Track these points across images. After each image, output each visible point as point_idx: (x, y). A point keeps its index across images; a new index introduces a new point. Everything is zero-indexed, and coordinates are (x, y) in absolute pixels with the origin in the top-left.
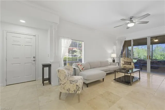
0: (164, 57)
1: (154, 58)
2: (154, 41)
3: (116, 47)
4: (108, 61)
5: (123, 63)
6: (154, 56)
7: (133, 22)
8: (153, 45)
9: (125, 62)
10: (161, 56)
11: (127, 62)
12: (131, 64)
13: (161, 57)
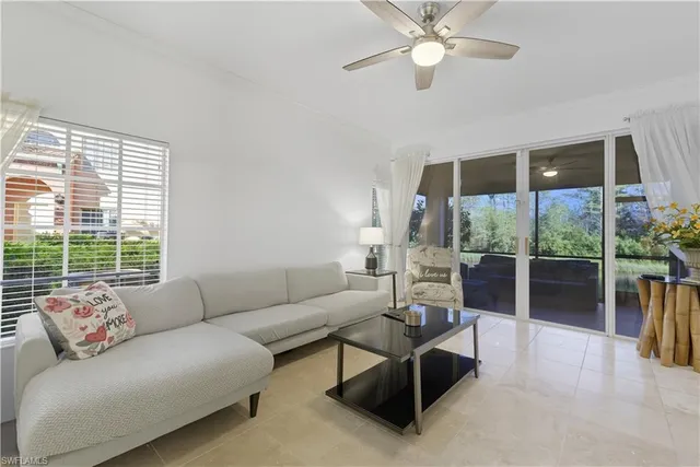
0: (573, 242)
1: (542, 245)
2: (545, 174)
3: (387, 192)
4: (337, 266)
5: (417, 273)
6: (544, 239)
7: (436, 37)
8: (540, 192)
9: (423, 269)
10: (564, 239)
11: (433, 270)
12: (448, 281)
13: (566, 242)
